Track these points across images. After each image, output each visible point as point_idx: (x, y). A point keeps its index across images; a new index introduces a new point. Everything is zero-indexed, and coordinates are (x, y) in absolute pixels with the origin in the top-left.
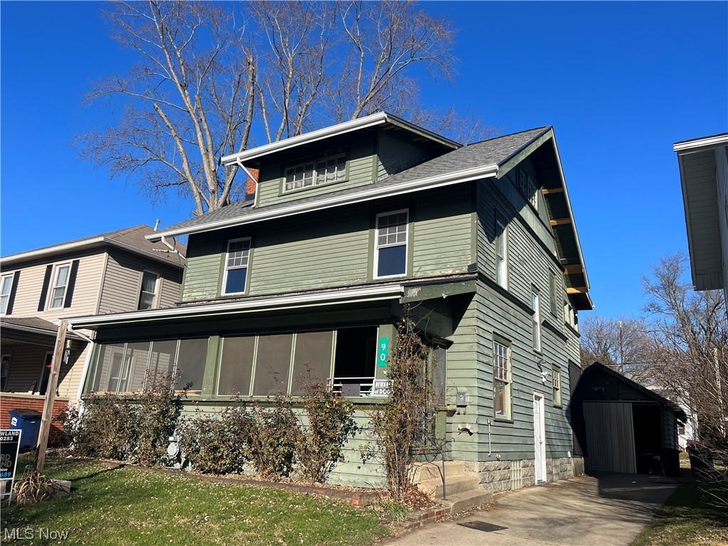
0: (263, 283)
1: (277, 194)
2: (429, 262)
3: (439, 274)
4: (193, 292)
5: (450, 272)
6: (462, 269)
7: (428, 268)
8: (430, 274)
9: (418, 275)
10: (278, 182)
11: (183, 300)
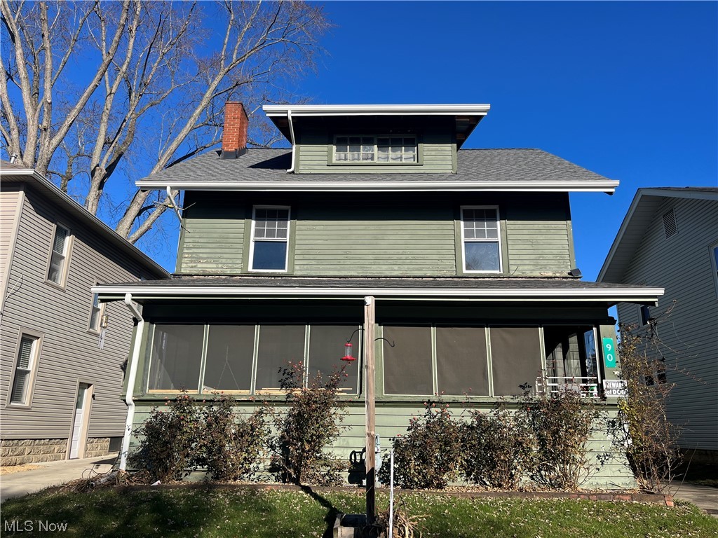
0: (313, 262)
1: (326, 163)
2: (527, 262)
3: (539, 275)
4: (200, 262)
5: (550, 274)
6: (561, 273)
7: (526, 267)
8: (529, 274)
9: (516, 274)
10: (326, 149)
11: (183, 271)
